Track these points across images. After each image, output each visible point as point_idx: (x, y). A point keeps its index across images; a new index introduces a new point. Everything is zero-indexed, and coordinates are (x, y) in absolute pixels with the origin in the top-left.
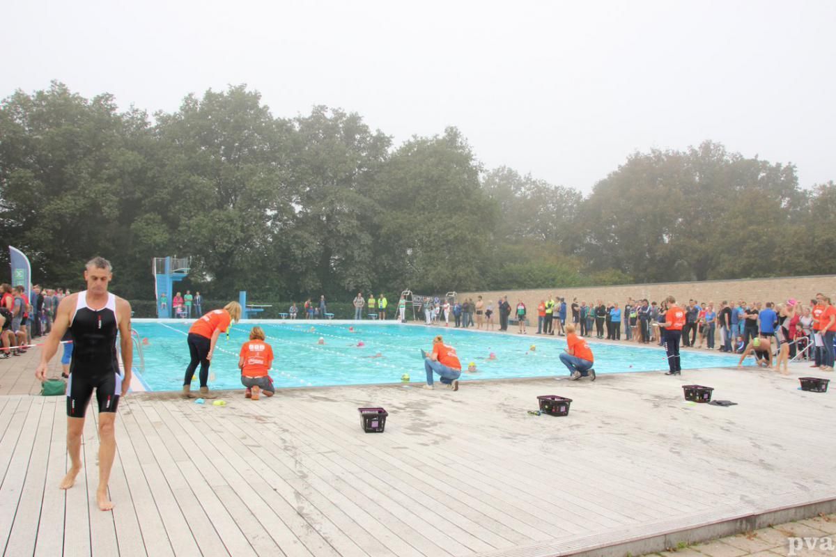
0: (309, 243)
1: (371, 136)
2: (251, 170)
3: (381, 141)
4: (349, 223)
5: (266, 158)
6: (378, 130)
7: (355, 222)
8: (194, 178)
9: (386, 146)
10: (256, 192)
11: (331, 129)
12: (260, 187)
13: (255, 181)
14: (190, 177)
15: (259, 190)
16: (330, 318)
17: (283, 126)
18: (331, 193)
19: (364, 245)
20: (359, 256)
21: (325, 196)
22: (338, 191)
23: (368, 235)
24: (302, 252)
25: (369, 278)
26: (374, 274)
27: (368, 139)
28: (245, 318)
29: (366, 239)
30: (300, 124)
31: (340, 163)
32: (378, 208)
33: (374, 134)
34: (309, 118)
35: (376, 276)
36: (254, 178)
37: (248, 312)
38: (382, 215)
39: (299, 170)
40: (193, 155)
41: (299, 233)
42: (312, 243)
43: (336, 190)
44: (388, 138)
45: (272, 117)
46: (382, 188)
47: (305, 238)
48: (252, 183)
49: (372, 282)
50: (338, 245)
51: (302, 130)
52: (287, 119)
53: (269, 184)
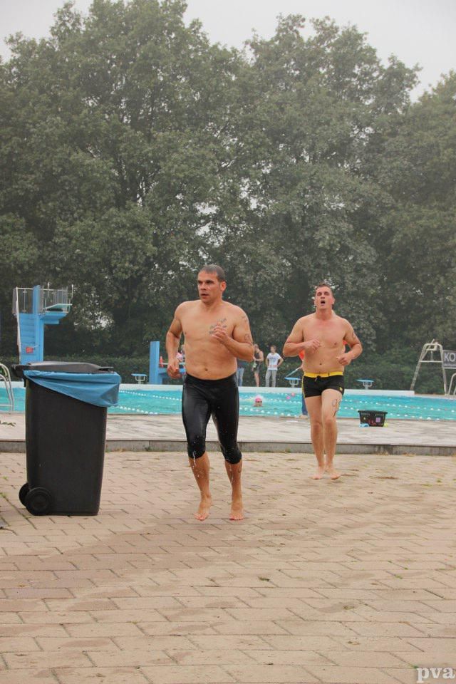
0: (266, 262)
1: (381, 70)
2: (170, 141)
3: (400, 76)
4: (335, 227)
5: (196, 118)
6: (392, 59)
7: (345, 226)
8: (78, 156)
9: (407, 86)
10: (178, 178)
11: (309, 58)
12: (183, 171)
13: (175, 162)
14: (70, 155)
15: (181, 176)
16: (293, 384)
17: (223, 61)
18: (304, 178)
19: (363, 266)
20: (354, 283)
21: (295, 182)
22: (315, 174)
23: (369, 247)
24: (255, 278)
25: (370, 322)
26: (381, 315)
27: (375, 75)
28: (159, 384)
29: (366, 253)
30: (256, 53)
31: (320, 124)
32: (388, 200)
33: (386, 64)
34: (272, 42)
35: (384, 319)
36: (175, 156)
37: (162, 374)
38: (393, 213)
39: (250, 140)
40: (75, 118)
41: (250, 246)
42: (271, 262)
43: (312, 173)
44: (410, 72)
45: (207, 41)
46: (395, 164)
47: (260, 255)
48: (170, 164)
49: (376, 328)
50: (318, 266)
51: (258, 65)
52: (229, 50)
53: (198, 164)
